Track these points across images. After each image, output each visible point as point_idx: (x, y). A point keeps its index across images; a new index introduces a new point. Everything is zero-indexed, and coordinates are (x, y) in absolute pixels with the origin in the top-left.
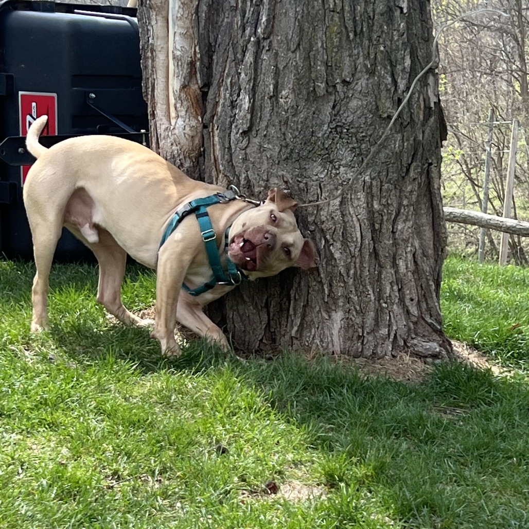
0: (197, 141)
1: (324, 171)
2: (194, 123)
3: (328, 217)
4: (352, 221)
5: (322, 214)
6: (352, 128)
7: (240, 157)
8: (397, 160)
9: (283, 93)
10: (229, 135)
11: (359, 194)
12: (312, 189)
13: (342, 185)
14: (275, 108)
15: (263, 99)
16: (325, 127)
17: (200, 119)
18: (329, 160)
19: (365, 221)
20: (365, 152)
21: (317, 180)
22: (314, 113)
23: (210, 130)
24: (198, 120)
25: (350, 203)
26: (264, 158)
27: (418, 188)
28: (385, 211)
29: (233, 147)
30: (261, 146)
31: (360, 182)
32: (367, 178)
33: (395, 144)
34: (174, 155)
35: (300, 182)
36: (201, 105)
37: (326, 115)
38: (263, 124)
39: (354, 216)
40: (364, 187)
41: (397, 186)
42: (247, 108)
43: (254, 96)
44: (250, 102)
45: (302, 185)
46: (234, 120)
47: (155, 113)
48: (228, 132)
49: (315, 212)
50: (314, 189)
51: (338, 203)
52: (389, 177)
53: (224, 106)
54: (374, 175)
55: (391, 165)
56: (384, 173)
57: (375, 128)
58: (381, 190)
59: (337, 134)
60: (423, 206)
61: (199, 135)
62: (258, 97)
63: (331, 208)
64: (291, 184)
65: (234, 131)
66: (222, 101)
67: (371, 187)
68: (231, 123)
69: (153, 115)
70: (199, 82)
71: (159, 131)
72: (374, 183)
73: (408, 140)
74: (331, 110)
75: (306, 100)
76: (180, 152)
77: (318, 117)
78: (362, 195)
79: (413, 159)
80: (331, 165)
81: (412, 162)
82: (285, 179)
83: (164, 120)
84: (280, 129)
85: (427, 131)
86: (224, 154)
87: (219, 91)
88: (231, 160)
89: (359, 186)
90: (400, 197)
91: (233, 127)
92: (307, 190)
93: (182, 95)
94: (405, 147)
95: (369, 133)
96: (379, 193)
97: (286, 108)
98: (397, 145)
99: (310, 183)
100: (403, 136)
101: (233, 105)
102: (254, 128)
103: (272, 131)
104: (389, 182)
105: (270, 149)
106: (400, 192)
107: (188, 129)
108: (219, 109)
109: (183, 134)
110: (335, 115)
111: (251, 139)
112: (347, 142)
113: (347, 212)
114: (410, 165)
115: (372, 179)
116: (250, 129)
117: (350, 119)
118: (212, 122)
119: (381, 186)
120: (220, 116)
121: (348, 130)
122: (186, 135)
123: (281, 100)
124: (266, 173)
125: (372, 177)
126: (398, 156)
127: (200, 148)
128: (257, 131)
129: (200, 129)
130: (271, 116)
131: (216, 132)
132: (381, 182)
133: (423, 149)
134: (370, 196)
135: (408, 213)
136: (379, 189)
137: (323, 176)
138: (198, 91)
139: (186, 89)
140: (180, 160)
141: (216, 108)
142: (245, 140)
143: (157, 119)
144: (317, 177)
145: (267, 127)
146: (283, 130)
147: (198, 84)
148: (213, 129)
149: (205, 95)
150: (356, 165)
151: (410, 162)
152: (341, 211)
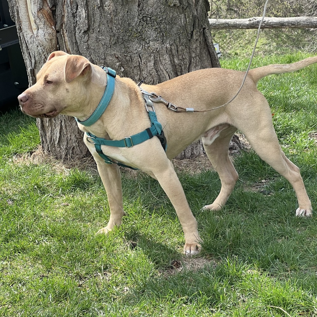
0: (54, 42)
1: (140, 46)
2: (50, 31)
3: (148, 74)
4: (163, 73)
5: (143, 73)
6: (153, 16)
7: (85, 47)
8: (184, 31)
9: (106, 3)
10: (75, 34)
11: (165, 56)
12: (135, 59)
13: (153, 52)
14: (102, 14)
15: (93, 9)
16: (136, 19)
17: (54, 28)
18: (142, 39)
19: (171, 72)
20: (163, 30)
21: (137, 53)
22: (128, 12)
23: (62, 33)
24: (53, 29)
25: (160, 63)
26: (100, 45)
27: (200, 45)
28: (182, 63)
29: (78, 42)
30: (97, 38)
31: (164, 49)
32: (168, 45)
33: (181, 21)
34: (40, 53)
35: (126, 56)
36: (52, 18)
37: (135, 11)
38: (97, 25)
39: (164, 70)
40: (167, 51)
41: (187, 47)
42: (84, 17)
43: (87, 8)
44: (86, 12)
45: (128, 58)
46: (76, 25)
47: (22, 28)
48: (74, 33)
49: (139, 73)
50: (136, 59)
51: (152, 65)
52: (181, 42)
53: (68, 17)
54: (171, 43)
55: (181, 34)
56: (178, 40)
57: (167, 14)
58: (177, 51)
59: (144, 22)
60: (204, 55)
61: (55, 37)
62: (90, 8)
63: (148, 68)
64: (120, 58)
65: (78, 31)
66: (66, 15)
67: (171, 50)
68: (75, 27)
69: (20, 29)
70: (49, 5)
71: (26, 39)
72: (173, 47)
73: (189, 17)
74: (137, 8)
75: (121, 5)
76: (43, 50)
77: (130, 14)
78: (166, 57)
79: (193, 27)
80: (144, 42)
81: (193, 30)
82: (117, 56)
83: (29, 32)
84: (108, 26)
85: (199, 9)
86: (73, 47)
87: (63, 8)
88: (79, 50)
89: (164, 51)
90: (189, 53)
91: (76, 29)
92: (132, 60)
93: (39, 14)
94: (188, 21)
95: (164, 17)
96: (177, 53)
97: (110, 12)
98: (182, 21)
99: (133, 56)
100: (185, 15)
101: (74, 16)
102: (91, 27)
103: (103, 28)
104: (182, 45)
105: (104, 39)
106: (189, 50)
107: (47, 35)
108: (65, 19)
109: (44, 39)
110: (141, 11)
111: (90, 35)
112: (152, 26)
113: (159, 69)
114: (192, 32)
115: (171, 45)
116: (88, 29)
117: (150, 11)
118: (62, 28)
119: (177, 48)
120: (67, 24)
121: (150, 18)
122: (46, 39)
123: (105, 8)
124: (103, 55)
125: (171, 44)
126: (185, 28)
127: (56, 45)
128: (93, 29)
129: (55, 34)
130: (100, 19)
131: (66, 34)
132: (177, 46)
133: (199, 20)
134: (172, 56)
135: (196, 61)
136: (176, 51)
137: (140, 50)
138: (50, 10)
139: (41, 11)
140: (44, 55)
141: (63, 19)
142: (86, 36)
143: (23, 31)
144: (136, 51)
145: (99, 26)
146: (110, 26)
147: (48, 6)
148: (63, 32)
149: (54, 12)
150: (160, 39)
151: (192, 30)
152: (155, 69)
